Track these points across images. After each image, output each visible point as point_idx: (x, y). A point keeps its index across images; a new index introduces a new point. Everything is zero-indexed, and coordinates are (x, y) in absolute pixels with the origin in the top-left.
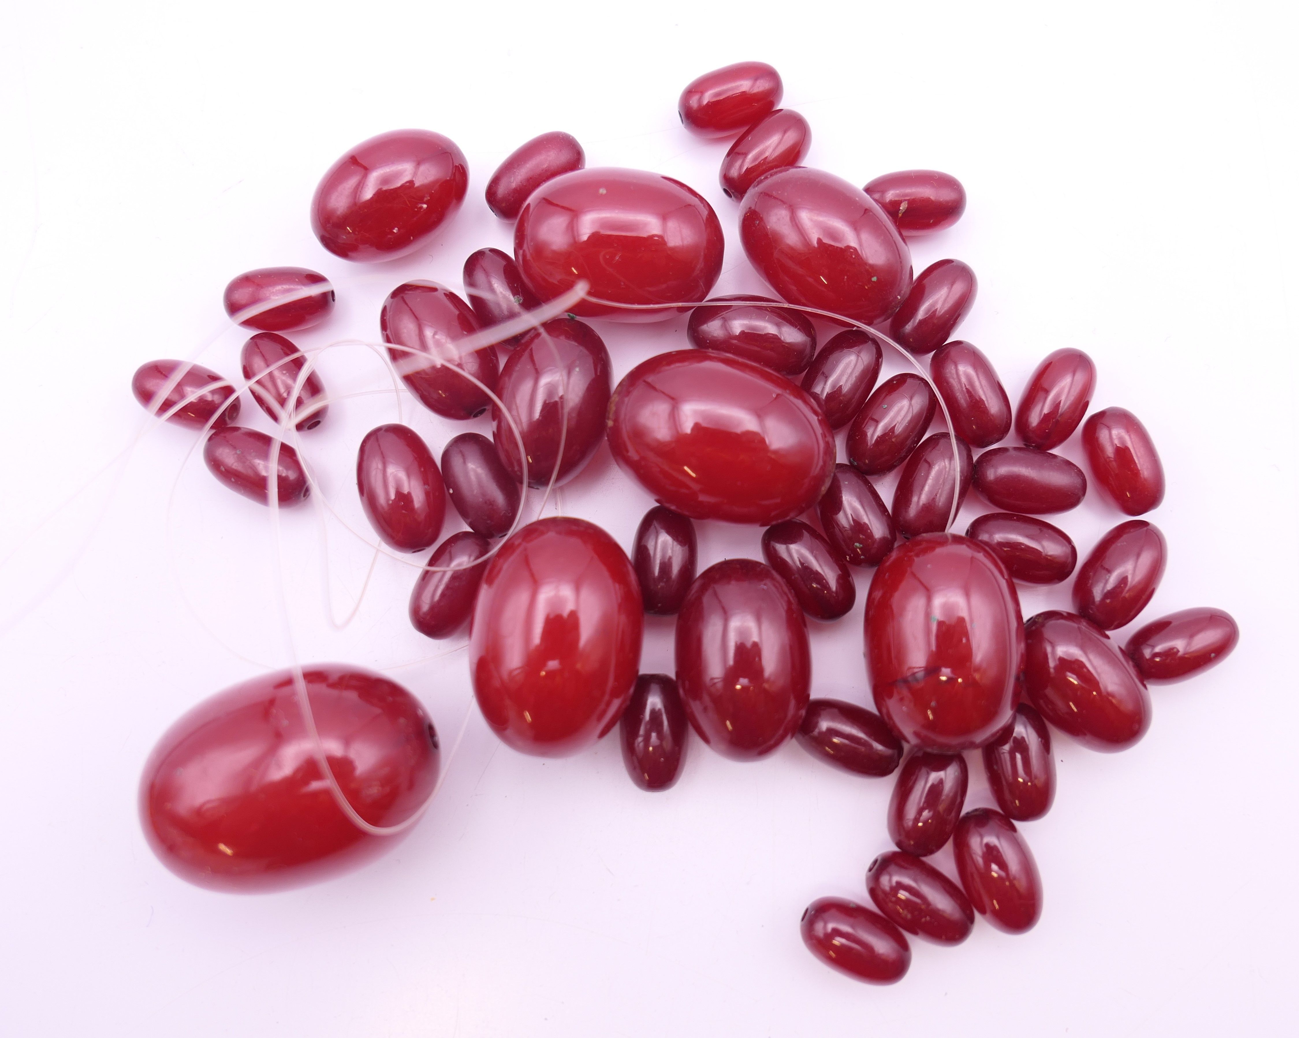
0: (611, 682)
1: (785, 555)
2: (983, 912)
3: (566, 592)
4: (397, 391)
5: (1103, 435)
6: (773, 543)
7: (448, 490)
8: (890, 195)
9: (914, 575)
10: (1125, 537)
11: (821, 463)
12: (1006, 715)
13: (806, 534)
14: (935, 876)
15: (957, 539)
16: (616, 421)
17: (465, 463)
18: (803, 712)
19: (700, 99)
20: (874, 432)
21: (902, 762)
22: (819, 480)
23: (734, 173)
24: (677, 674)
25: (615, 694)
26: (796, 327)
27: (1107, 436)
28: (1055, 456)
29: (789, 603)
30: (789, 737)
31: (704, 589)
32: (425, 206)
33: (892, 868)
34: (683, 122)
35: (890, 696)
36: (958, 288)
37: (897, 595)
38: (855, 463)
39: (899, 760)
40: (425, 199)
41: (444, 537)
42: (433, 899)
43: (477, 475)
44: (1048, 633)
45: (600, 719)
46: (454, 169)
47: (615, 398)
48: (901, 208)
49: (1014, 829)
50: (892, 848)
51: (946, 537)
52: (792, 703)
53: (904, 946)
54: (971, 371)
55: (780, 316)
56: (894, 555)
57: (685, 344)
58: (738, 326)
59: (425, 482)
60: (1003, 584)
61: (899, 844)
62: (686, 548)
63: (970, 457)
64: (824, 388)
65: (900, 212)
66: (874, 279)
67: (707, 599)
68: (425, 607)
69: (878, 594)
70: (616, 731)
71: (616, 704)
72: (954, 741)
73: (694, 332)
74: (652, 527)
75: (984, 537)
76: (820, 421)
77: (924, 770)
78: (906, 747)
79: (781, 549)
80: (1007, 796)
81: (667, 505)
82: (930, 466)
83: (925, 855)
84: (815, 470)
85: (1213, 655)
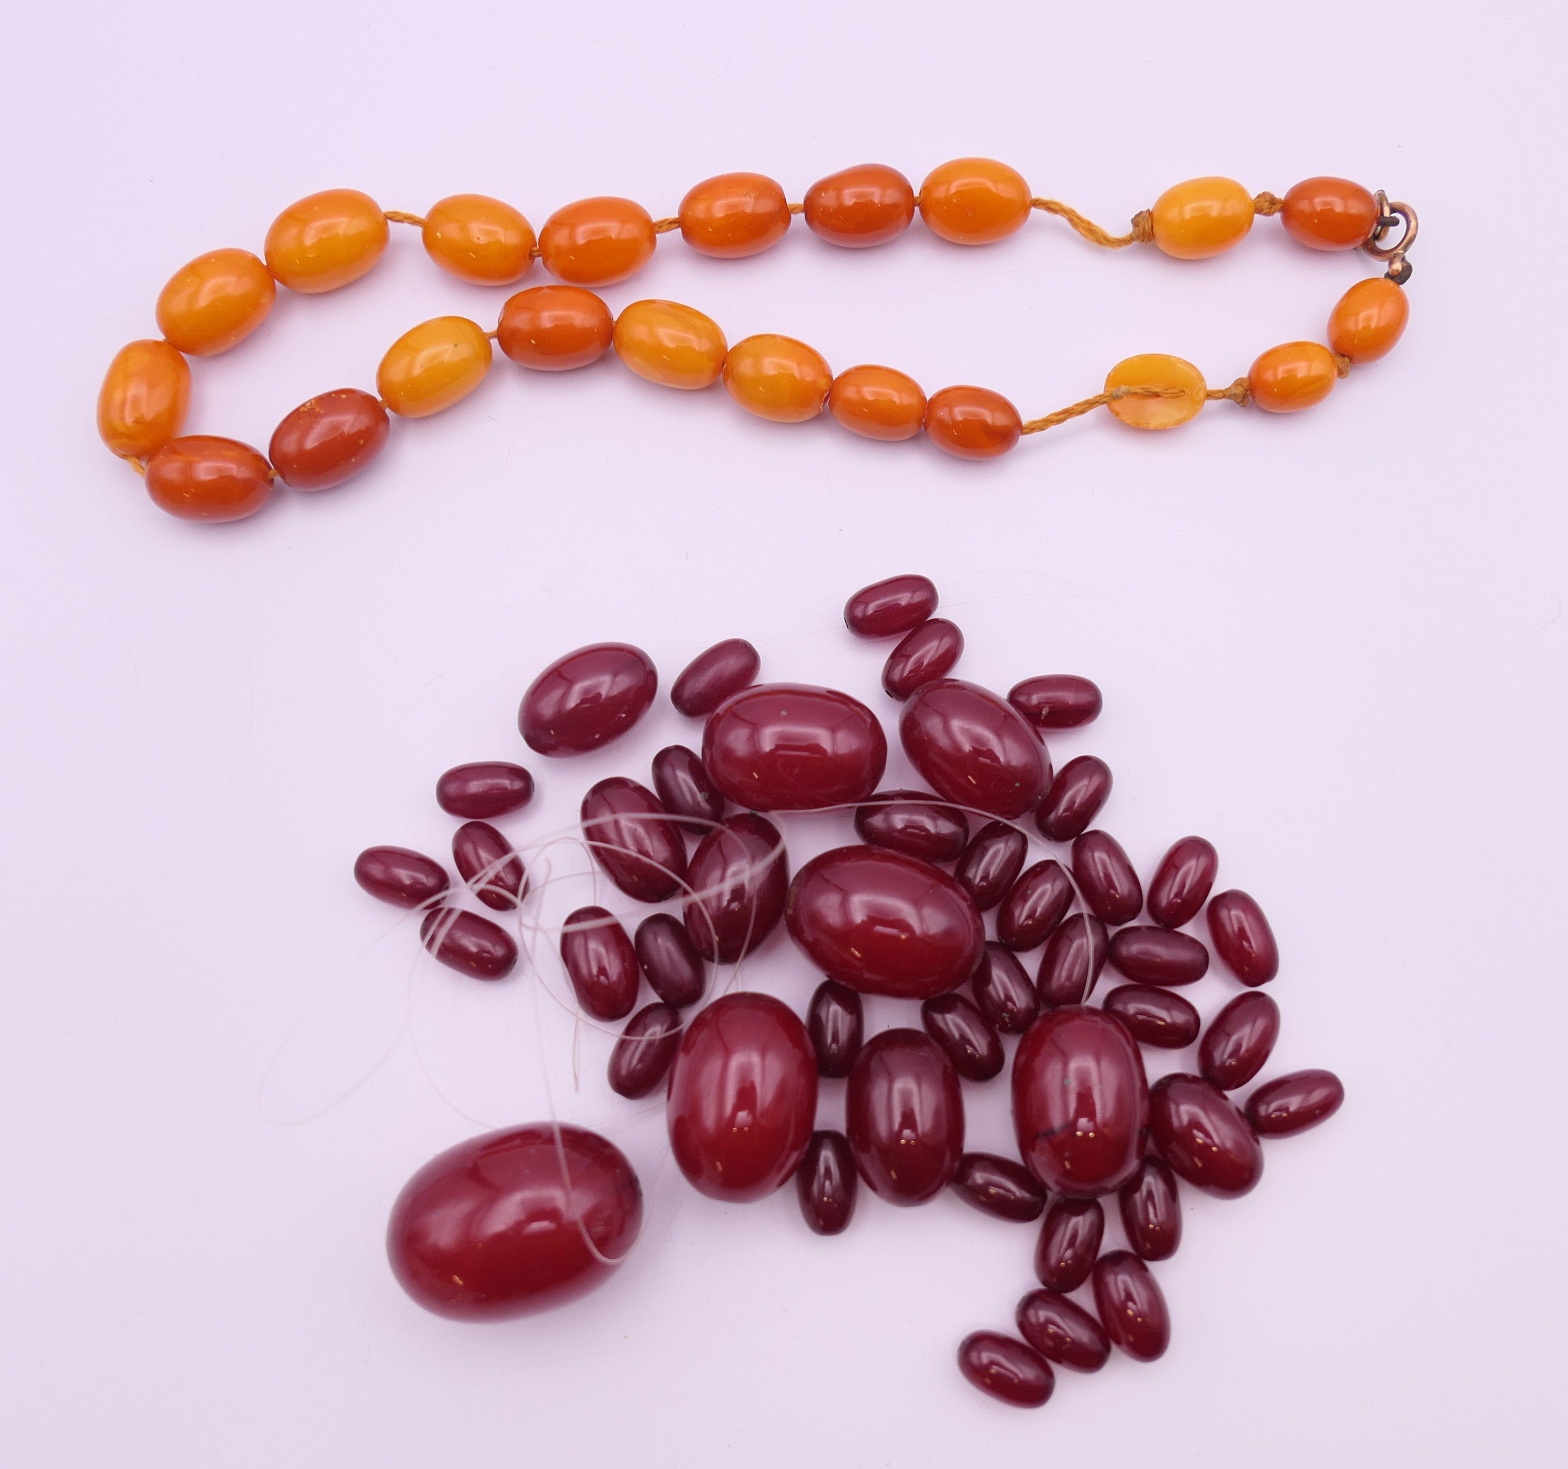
0: (791, 1137)
1: (942, 1024)
2: (1118, 1343)
3: (755, 1058)
4: (594, 873)
5: (1224, 914)
6: (931, 1013)
7: (643, 967)
8: (1035, 699)
9: (1053, 1041)
10: (1243, 1005)
11: (972, 943)
12: (1133, 1165)
13: (959, 1004)
14: (1077, 1312)
15: (1092, 1011)
16: (795, 910)
17: (656, 939)
18: (957, 1164)
19: (864, 610)
20: (1022, 914)
21: (1047, 1208)
22: (971, 960)
23: (896, 676)
24: (849, 1130)
25: (794, 1148)
26: (951, 821)
27: (1227, 915)
28: (1181, 935)
29: (945, 1067)
30: (944, 1186)
31: (871, 1055)
32: (624, 715)
33: (1037, 1303)
34: (848, 628)
35: (1033, 1150)
36: (1096, 781)
37: (1038, 1061)
38: (1004, 942)
39: (1043, 1206)
40: (624, 709)
41: (638, 1007)
42: (626, 1337)
43: (668, 951)
44: (1172, 1092)
45: (779, 1171)
46: (646, 674)
47: (794, 890)
48: (1043, 712)
49: (1145, 1269)
50: (1039, 1286)
51: (1082, 1010)
52: (948, 1156)
53: (1049, 1374)
54: (1105, 857)
55: (937, 812)
56: (1037, 1024)
57: (854, 840)
58: (899, 821)
59: (623, 960)
60: (1129, 1050)
61: (1044, 1282)
62: (854, 1016)
63: (1105, 934)
64: (976, 874)
65: (1042, 715)
66: (1017, 785)
67: (874, 1063)
68: (624, 1072)
69: (1023, 1058)
70: (792, 1182)
71: (794, 1157)
72: (1089, 1187)
73: (863, 828)
74: (824, 999)
75: (1119, 1007)
76: (969, 907)
77: (1065, 1215)
78: (1050, 1195)
79: (938, 1018)
80: (1139, 1238)
81: (837, 980)
82: (1072, 941)
83: (1066, 1292)
84: (967, 952)
85: (1317, 1112)
